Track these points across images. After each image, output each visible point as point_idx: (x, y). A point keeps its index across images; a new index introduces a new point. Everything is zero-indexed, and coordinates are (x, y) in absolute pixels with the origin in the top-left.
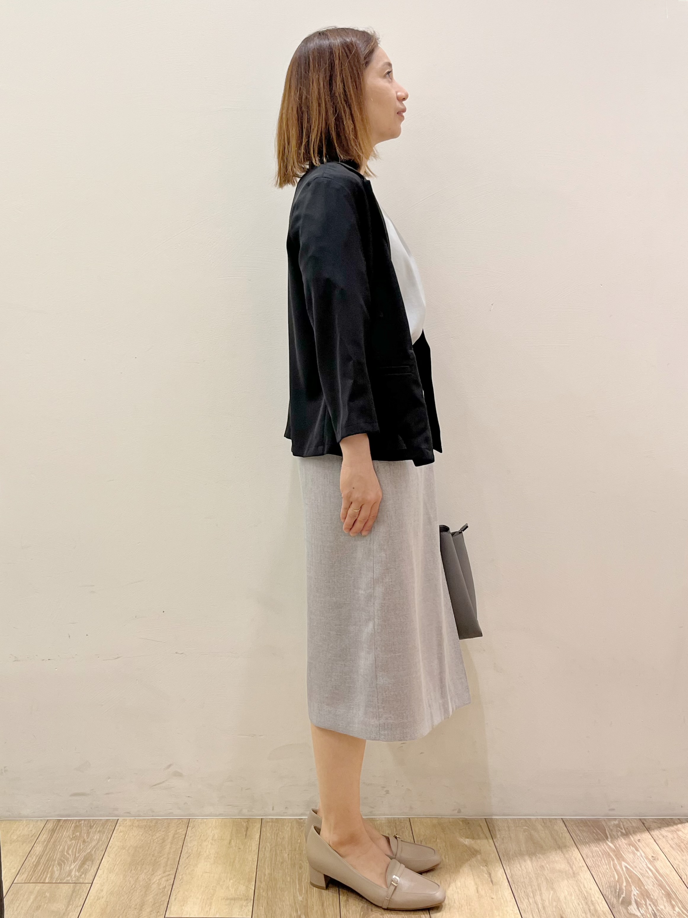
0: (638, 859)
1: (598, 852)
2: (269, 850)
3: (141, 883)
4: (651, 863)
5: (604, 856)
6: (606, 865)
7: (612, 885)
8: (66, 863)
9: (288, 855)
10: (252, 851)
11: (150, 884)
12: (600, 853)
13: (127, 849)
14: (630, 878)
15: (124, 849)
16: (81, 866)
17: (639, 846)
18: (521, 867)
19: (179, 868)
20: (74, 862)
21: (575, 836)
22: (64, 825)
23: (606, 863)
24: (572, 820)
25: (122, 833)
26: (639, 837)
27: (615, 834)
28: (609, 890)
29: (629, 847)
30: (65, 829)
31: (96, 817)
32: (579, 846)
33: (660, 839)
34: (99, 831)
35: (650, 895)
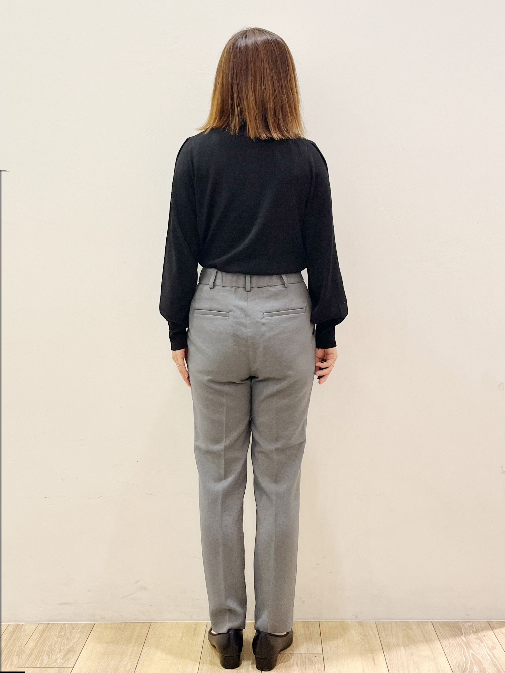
0: (482, 648)
1: (454, 643)
3: (111, 667)
4: (489, 650)
5: (458, 646)
6: (458, 652)
7: (460, 665)
8: (53, 654)
10: (198, 644)
11: (119, 667)
12: (455, 644)
13: (101, 643)
14: (474, 660)
16: (64, 656)
17: (483, 639)
18: (397, 654)
20: (60, 653)
21: (439, 633)
22: (52, 628)
23: (458, 651)
24: (439, 623)
25: (98, 633)
26: (485, 633)
27: (468, 632)
28: (458, 668)
29: (476, 640)
30: (53, 630)
31: (77, 621)
32: (441, 640)
33: (499, 634)
34: (80, 632)
35: (486, 671)
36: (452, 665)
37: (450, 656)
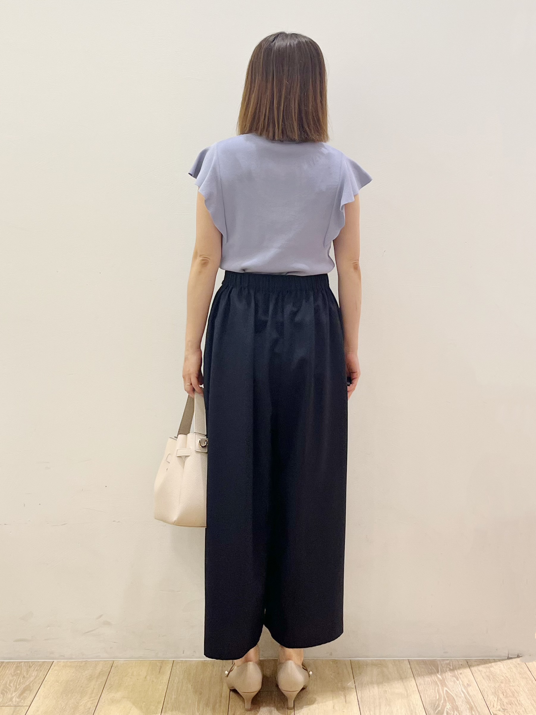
0: (456, 685)
1: (429, 681)
2: (177, 682)
3: (70, 706)
4: (465, 688)
5: (432, 683)
6: (432, 690)
7: (433, 703)
8: (8, 692)
9: (192, 685)
10: (163, 682)
11: (78, 706)
14: (448, 697)
15: (57, 682)
16: (20, 695)
17: (459, 677)
18: (369, 691)
19: (103, 695)
20: (15, 692)
21: (415, 671)
22: (6, 666)
23: (432, 688)
24: (416, 660)
25: (57, 671)
26: (462, 671)
27: (444, 669)
28: (430, 705)
29: (452, 678)
30: (8, 668)
31: (34, 660)
32: (416, 677)
33: (476, 672)
34: (37, 670)
35: (458, 708)
36: (424, 701)
37: (424, 693)
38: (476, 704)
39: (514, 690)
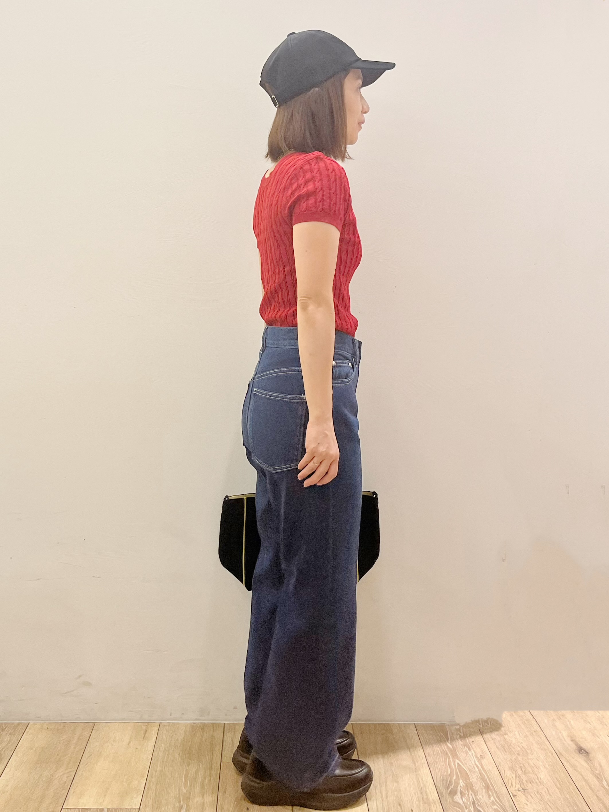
0: (469, 757)
1: (439, 752)
2: (163, 750)
3: (44, 779)
4: (478, 760)
5: (443, 754)
6: (443, 762)
7: (444, 779)
9: (179, 754)
10: (148, 751)
11: (53, 779)
12: (440, 752)
13: (34, 749)
14: (460, 772)
15: (32, 749)
17: (472, 747)
19: (80, 766)
21: (423, 739)
23: (443, 760)
24: (423, 725)
26: (474, 739)
27: (455, 736)
28: (442, 783)
29: (463, 746)
31: (9, 720)
32: (424, 747)
33: (489, 740)
34: (10, 734)
35: (473, 787)
36: (435, 778)
37: (433, 767)
38: (492, 783)
39: (532, 765)
